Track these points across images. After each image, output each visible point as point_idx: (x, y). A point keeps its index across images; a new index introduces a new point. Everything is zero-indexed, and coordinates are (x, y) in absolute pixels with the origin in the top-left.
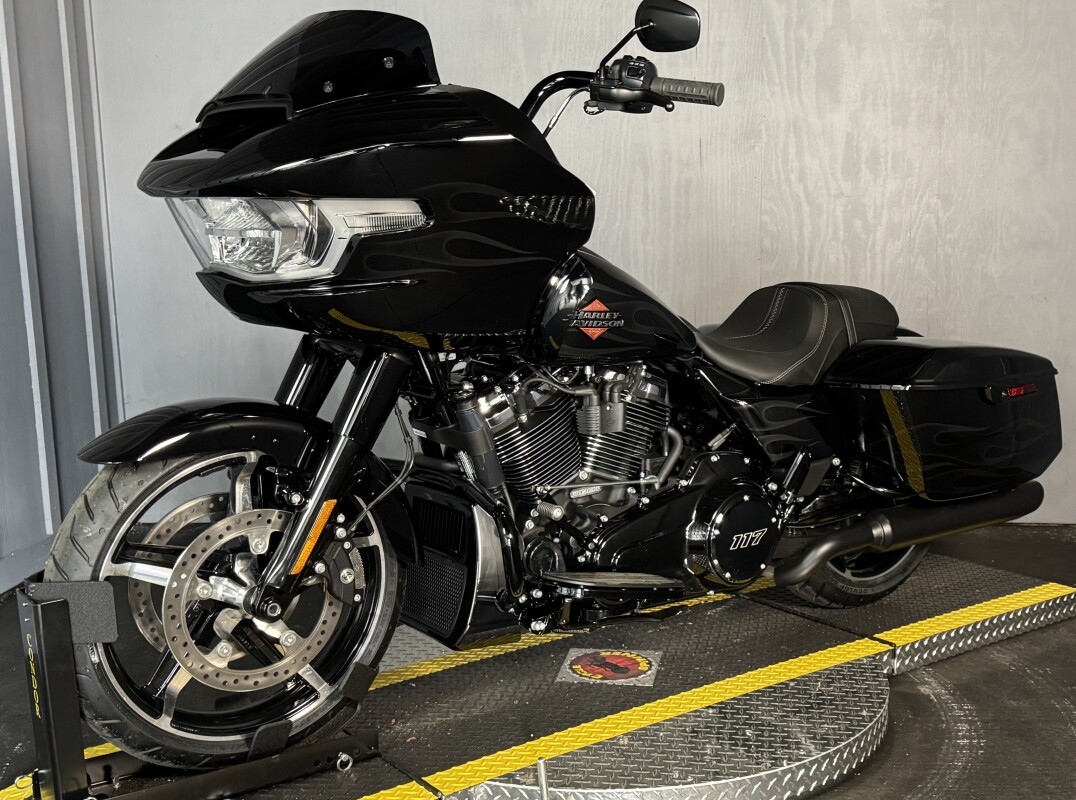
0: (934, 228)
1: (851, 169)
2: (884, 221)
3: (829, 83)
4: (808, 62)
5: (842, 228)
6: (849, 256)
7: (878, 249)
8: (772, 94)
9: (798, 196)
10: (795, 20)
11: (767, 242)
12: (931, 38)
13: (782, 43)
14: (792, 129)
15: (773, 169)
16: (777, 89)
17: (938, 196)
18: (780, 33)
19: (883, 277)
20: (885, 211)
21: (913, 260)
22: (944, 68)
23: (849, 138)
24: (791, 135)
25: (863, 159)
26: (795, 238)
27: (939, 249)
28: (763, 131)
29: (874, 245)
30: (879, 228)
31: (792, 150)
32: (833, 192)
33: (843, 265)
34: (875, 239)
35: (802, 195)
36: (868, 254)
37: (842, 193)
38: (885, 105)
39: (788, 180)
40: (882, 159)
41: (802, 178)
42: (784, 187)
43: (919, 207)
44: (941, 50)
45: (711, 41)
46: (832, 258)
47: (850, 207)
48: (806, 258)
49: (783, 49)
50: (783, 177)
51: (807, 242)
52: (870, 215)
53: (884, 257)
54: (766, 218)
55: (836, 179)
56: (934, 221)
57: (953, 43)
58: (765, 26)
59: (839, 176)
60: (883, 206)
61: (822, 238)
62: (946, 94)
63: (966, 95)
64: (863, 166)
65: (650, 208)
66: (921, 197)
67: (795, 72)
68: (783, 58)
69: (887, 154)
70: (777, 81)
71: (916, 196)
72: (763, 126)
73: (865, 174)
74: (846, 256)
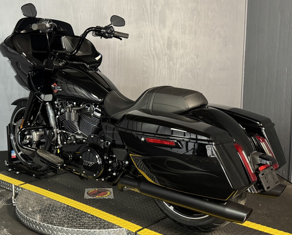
0: (194, 64)
1: (169, 46)
2: (179, 62)
3: (163, 21)
4: (156, 15)
5: (167, 64)
6: (169, 73)
7: (177, 70)
8: (146, 25)
9: (154, 55)
10: (153, 3)
11: (145, 68)
12: (193, 8)
13: (149, 10)
14: (152, 35)
15: (146, 47)
16: (147, 23)
17: (195, 55)
18: (148, 7)
19: (179, 78)
20: (179, 59)
21: (187, 73)
22: (197, 17)
23: (169, 38)
24: (152, 37)
25: (173, 44)
26: (153, 67)
27: (195, 70)
28: (143, 36)
29: (176, 69)
30: (177, 64)
31: (152, 41)
32: (164, 54)
33: (167, 75)
34: (176, 68)
35: (155, 54)
36: (174, 72)
37: (166, 54)
38: (179, 28)
39: (151, 50)
40: (178, 44)
41: (155, 49)
42: (150, 52)
43: (189, 58)
44: (195, 12)
45: (128, 9)
46: (164, 73)
47: (169, 58)
48: (156, 74)
49: (149, 11)
50: (149, 49)
51: (156, 69)
52: (175, 60)
53: (179, 72)
54: (144, 61)
55: (165, 50)
56: (194, 62)
57: (199, 10)
58: (144, 5)
59: (166, 49)
60: (178, 58)
61: (161, 67)
62: (197, 25)
63: (203, 25)
64: (173, 46)
65: (110, 58)
66: (190, 55)
67: (153, 18)
68: (149, 14)
69: (180, 42)
70: (148, 21)
71: (188, 55)
72: (143, 34)
73: (173, 48)
74: (168, 73)
